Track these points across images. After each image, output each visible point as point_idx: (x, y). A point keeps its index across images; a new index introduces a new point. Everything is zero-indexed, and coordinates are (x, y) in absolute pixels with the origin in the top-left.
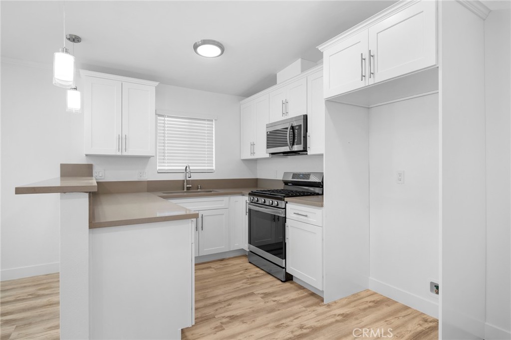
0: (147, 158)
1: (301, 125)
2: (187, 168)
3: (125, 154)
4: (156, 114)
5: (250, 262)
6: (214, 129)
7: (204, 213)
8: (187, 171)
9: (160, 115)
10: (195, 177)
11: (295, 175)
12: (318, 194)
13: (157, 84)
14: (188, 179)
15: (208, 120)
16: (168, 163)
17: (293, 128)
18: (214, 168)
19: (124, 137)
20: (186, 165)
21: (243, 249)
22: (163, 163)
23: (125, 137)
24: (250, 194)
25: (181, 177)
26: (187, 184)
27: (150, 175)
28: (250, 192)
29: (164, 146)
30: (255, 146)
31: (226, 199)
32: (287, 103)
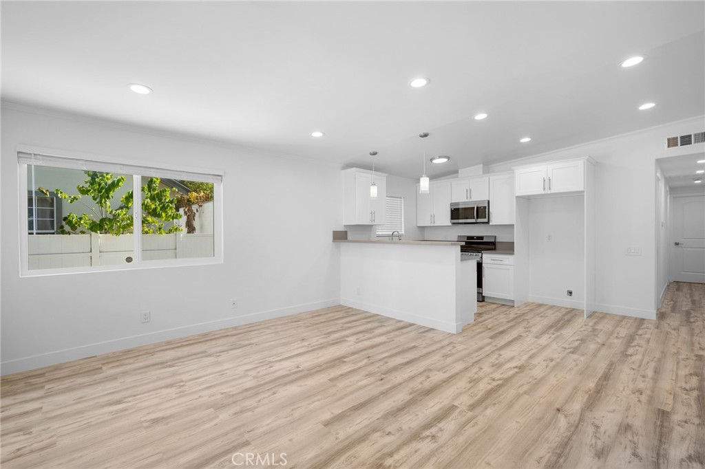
1: (486, 206)
11: (469, 238)
13: (387, 175)
17: (477, 208)
18: (403, 233)
32: (470, 190)
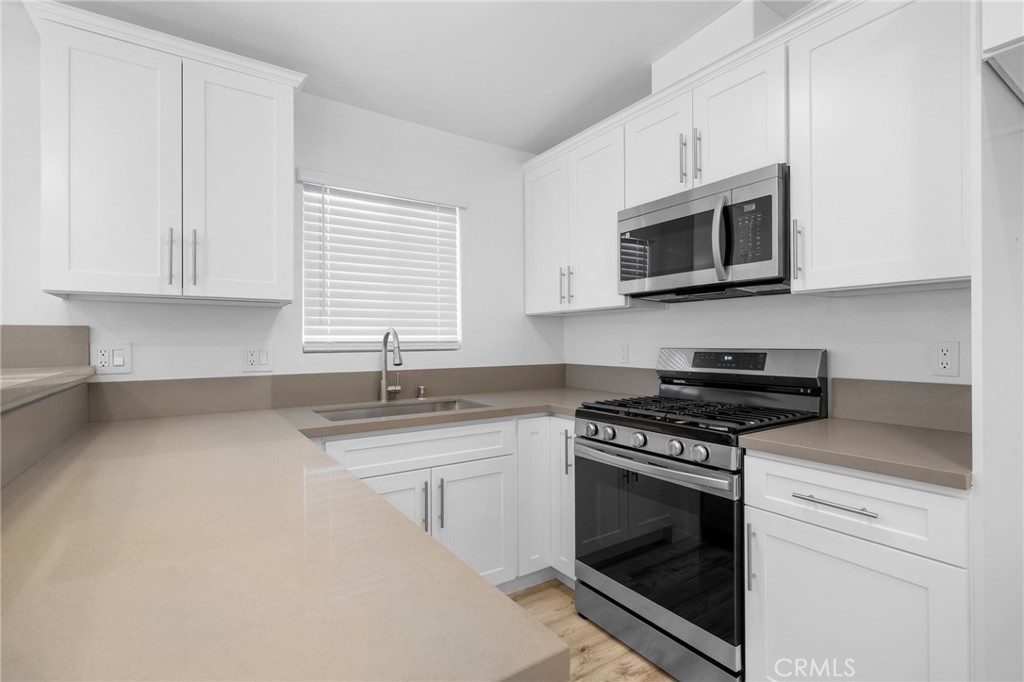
0: (271, 307)
1: (769, 198)
2: (391, 338)
3: (191, 291)
4: (298, 181)
5: (580, 615)
6: (458, 234)
7: (447, 474)
8: (388, 348)
9: (309, 187)
10: (412, 363)
11: (702, 357)
12: (812, 417)
13: (298, 78)
14: (391, 368)
15: (443, 209)
16: (333, 323)
17: (727, 211)
18: (459, 337)
19: (189, 236)
20: (386, 329)
21: (551, 568)
22: (320, 323)
23: (191, 239)
24: (579, 414)
25: (369, 364)
26: (389, 384)
27: (282, 358)
28: (578, 405)
29: (322, 276)
30: (574, 278)
31: (506, 427)
32: (698, 139)
